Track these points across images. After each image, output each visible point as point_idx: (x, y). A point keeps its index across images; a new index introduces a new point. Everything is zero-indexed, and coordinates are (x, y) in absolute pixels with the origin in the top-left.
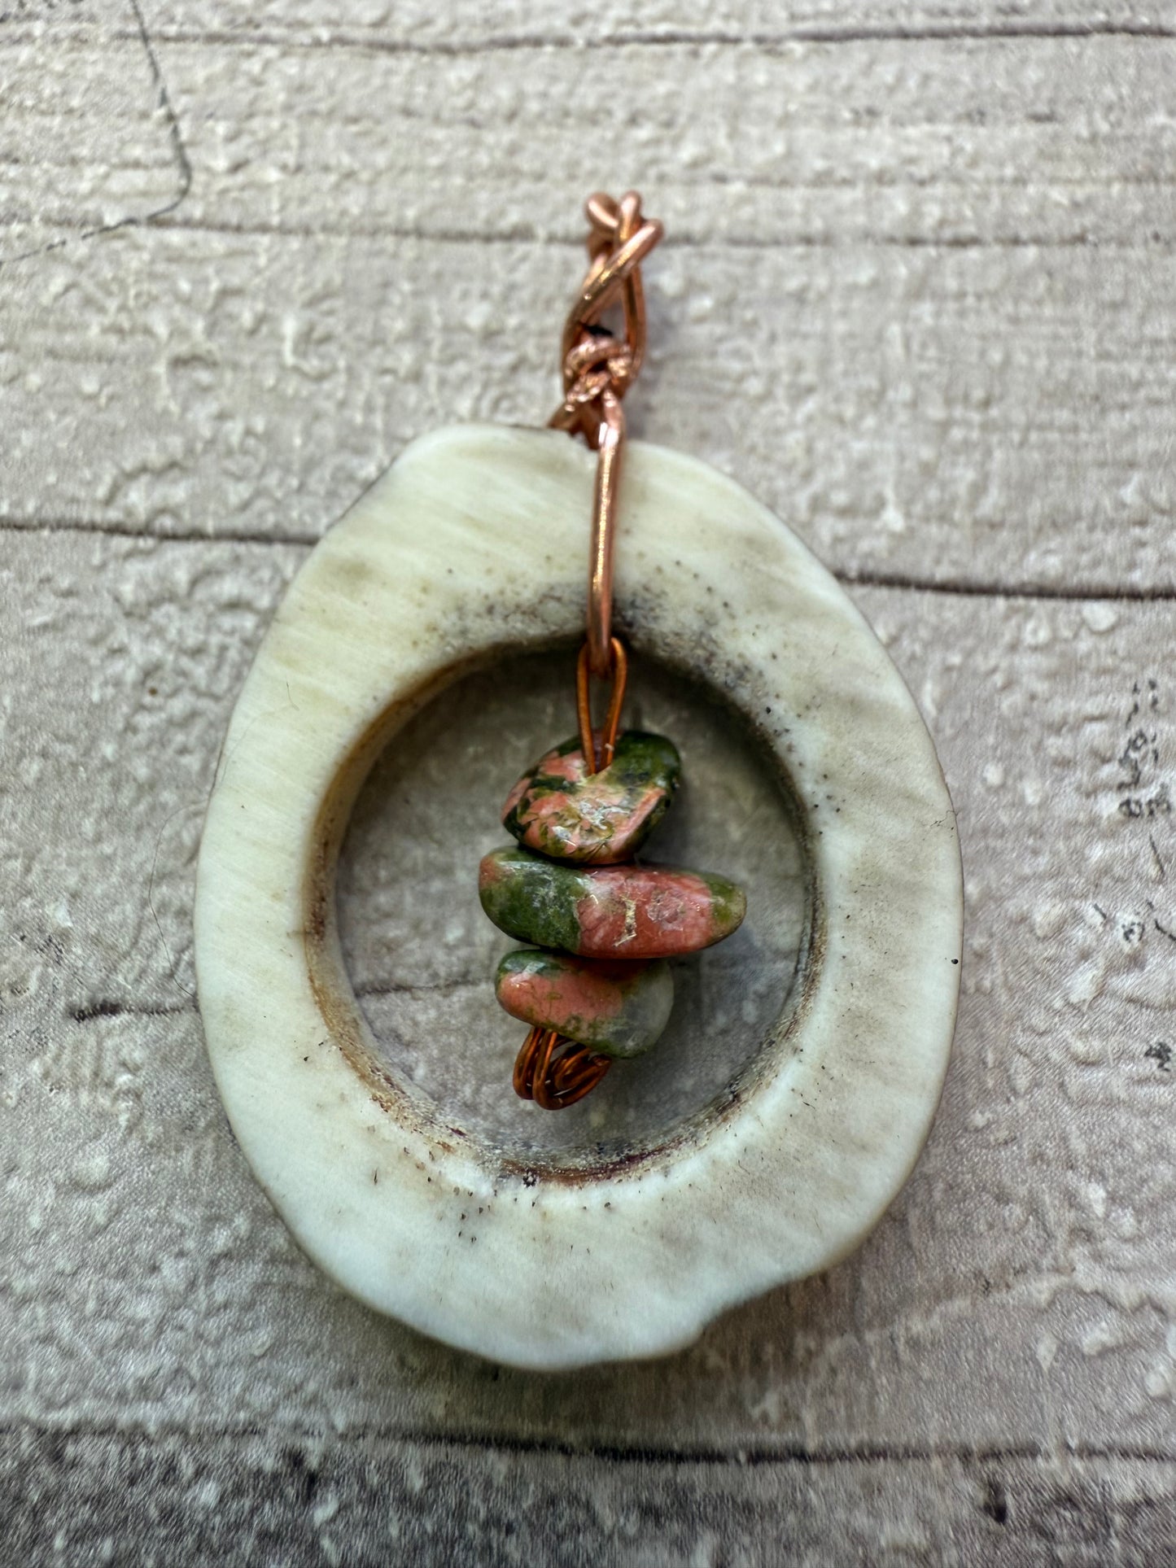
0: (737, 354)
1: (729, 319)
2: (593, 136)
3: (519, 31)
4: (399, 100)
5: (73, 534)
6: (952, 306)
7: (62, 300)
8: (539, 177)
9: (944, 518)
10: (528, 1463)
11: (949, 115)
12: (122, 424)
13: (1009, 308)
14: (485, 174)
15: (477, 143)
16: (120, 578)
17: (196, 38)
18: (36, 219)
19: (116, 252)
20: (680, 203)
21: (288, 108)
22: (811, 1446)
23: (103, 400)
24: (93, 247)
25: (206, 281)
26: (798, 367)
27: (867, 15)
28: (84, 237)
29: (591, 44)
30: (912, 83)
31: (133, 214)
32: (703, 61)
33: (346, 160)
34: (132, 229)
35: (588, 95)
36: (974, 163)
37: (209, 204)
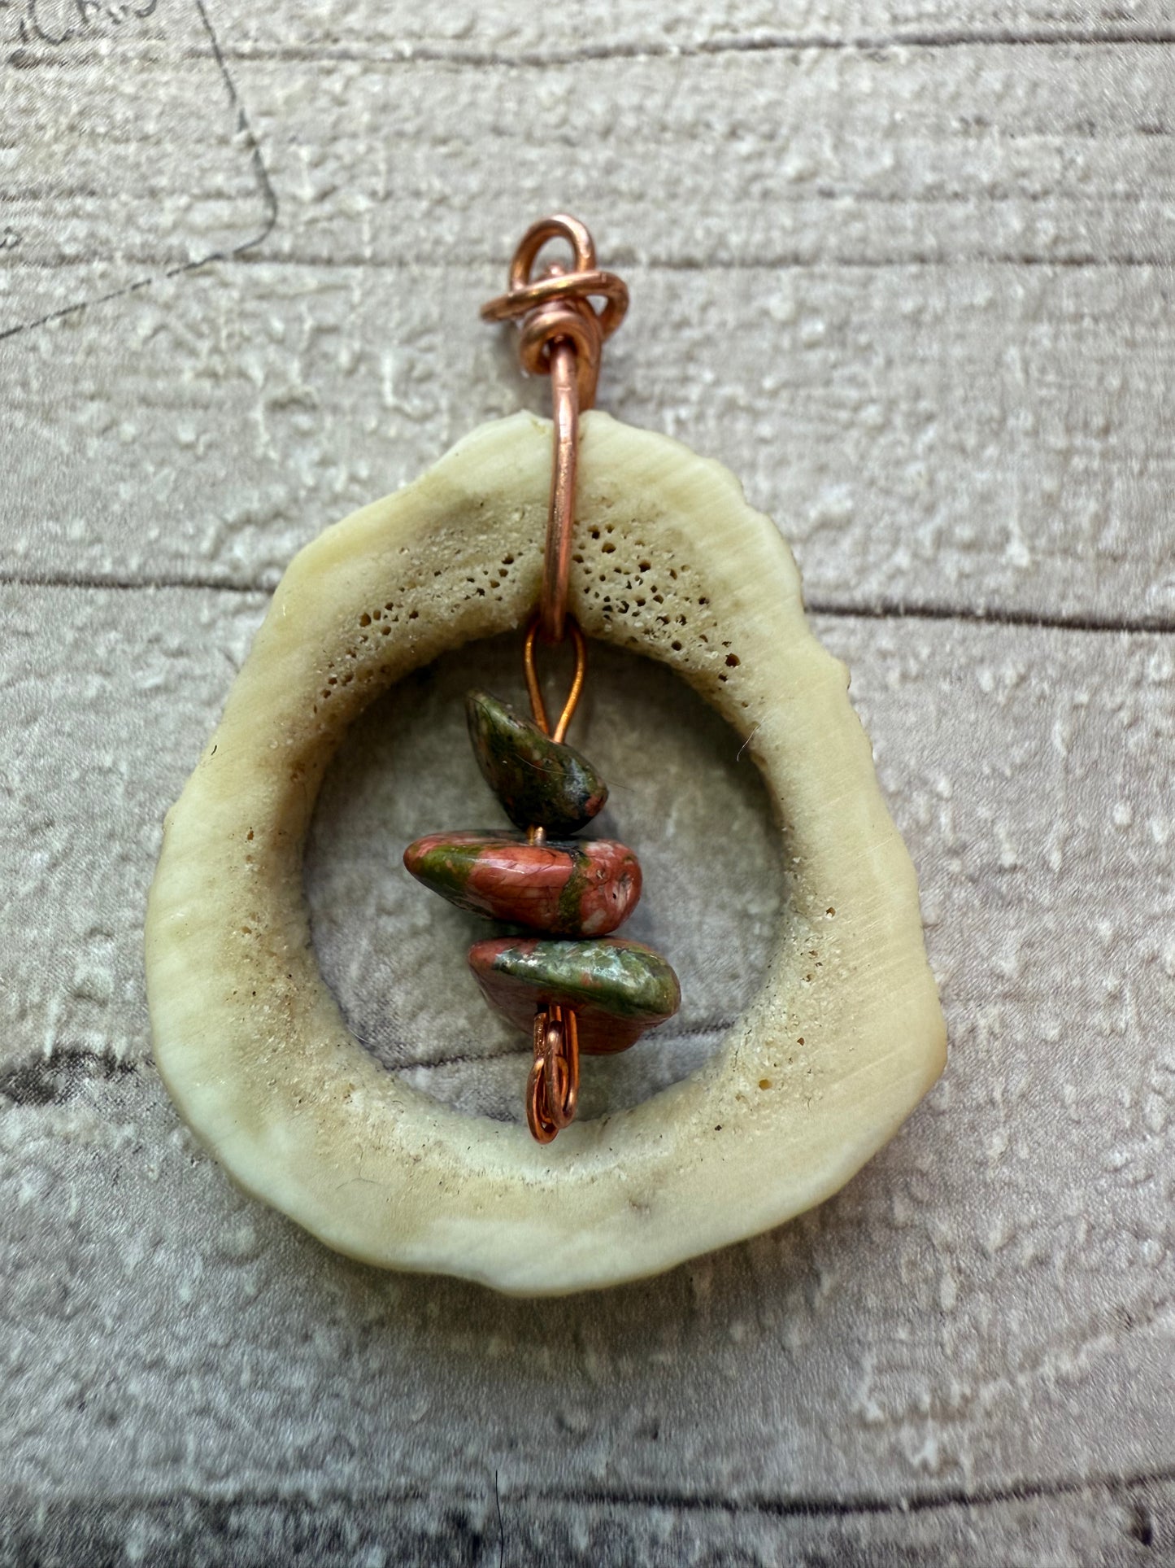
0: (852, 380)
1: (843, 344)
2: (692, 152)
3: (610, 40)
4: (488, 118)
5: (179, 591)
6: (1068, 328)
7: (151, 345)
8: (639, 197)
9: (1067, 552)
10: (693, 1521)
11: (1059, 125)
12: (222, 474)
13: (1126, 330)
14: (582, 195)
15: (573, 162)
16: (231, 635)
17: (272, 55)
18: (118, 255)
19: (204, 290)
20: (787, 222)
21: (373, 129)
22: (970, 1489)
23: (201, 449)
24: (180, 285)
25: (300, 319)
26: (917, 395)
27: (971, 18)
28: (170, 275)
29: (685, 52)
30: (1020, 92)
31: (219, 249)
32: (804, 67)
33: (437, 184)
34: (219, 266)
35: (685, 109)
36: (1085, 177)
37: (297, 236)
